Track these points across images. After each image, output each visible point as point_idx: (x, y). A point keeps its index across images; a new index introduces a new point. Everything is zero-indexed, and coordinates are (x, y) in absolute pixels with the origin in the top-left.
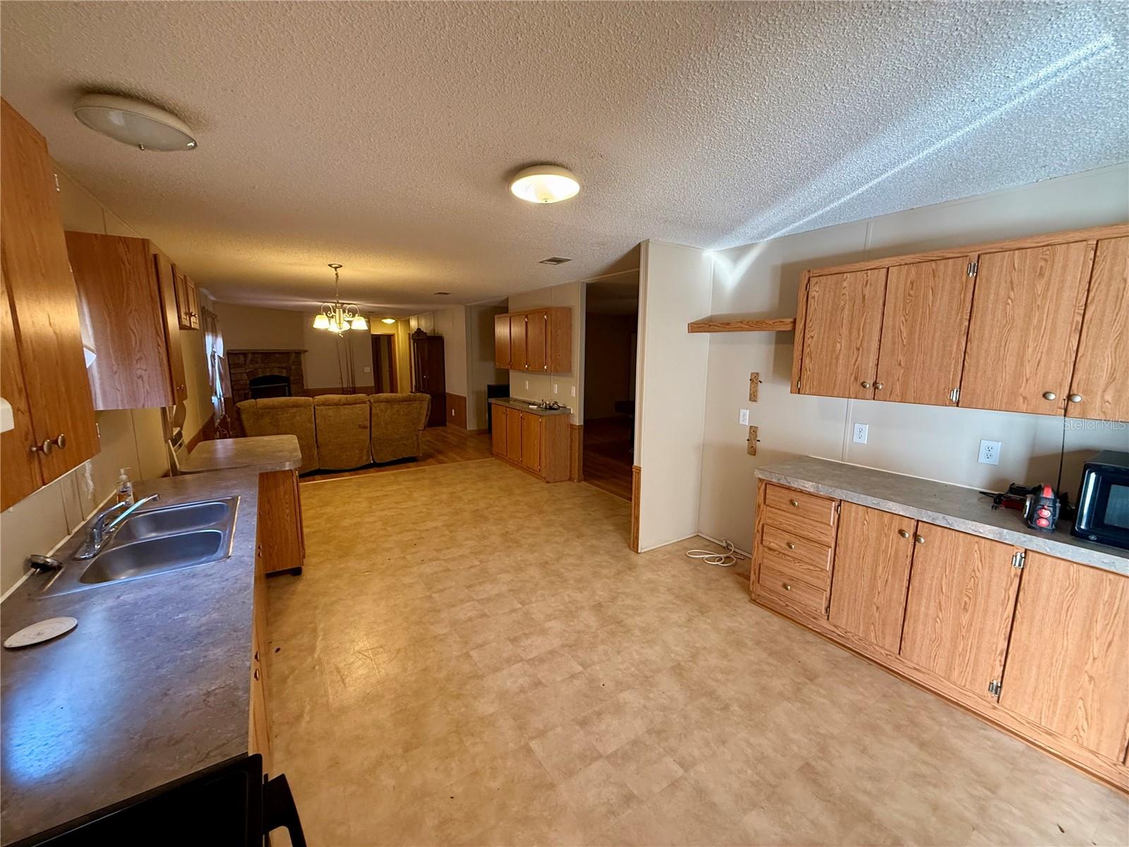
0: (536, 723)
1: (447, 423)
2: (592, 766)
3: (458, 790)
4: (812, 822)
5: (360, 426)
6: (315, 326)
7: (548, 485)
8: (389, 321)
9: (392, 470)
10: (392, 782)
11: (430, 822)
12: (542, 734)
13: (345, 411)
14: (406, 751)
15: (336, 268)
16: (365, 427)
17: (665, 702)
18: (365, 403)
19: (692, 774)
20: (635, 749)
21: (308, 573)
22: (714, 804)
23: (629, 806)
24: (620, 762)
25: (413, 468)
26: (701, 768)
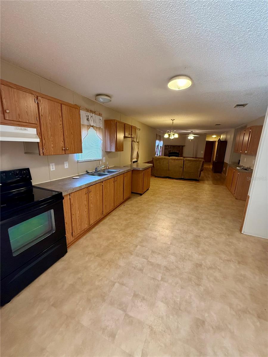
0: (144, 244)
1: (222, 173)
2: (143, 259)
3: (119, 241)
4: (178, 327)
5: (180, 167)
6: (165, 137)
7: (236, 200)
8: (214, 136)
9: (187, 181)
10: (114, 233)
11: (111, 241)
12: (143, 246)
13: (176, 161)
14: (120, 230)
15: (173, 120)
16: (182, 167)
17: (181, 267)
18: (182, 160)
19: (162, 282)
20: (156, 266)
21: (143, 196)
22: (157, 292)
23: (139, 271)
24: (149, 264)
25: (194, 182)
26: (166, 284)
